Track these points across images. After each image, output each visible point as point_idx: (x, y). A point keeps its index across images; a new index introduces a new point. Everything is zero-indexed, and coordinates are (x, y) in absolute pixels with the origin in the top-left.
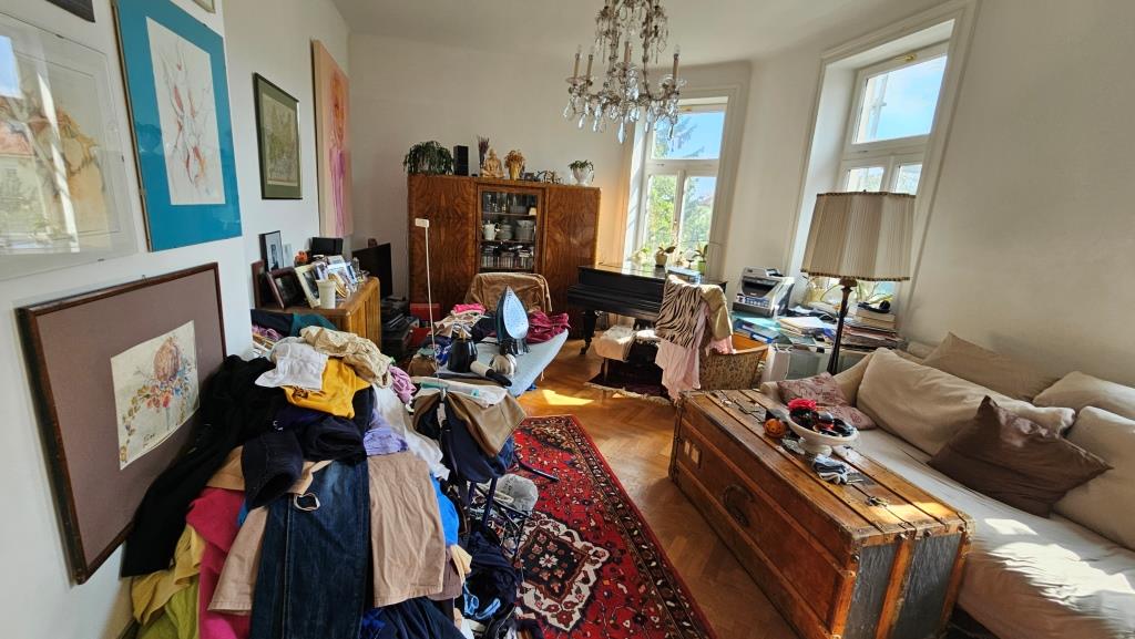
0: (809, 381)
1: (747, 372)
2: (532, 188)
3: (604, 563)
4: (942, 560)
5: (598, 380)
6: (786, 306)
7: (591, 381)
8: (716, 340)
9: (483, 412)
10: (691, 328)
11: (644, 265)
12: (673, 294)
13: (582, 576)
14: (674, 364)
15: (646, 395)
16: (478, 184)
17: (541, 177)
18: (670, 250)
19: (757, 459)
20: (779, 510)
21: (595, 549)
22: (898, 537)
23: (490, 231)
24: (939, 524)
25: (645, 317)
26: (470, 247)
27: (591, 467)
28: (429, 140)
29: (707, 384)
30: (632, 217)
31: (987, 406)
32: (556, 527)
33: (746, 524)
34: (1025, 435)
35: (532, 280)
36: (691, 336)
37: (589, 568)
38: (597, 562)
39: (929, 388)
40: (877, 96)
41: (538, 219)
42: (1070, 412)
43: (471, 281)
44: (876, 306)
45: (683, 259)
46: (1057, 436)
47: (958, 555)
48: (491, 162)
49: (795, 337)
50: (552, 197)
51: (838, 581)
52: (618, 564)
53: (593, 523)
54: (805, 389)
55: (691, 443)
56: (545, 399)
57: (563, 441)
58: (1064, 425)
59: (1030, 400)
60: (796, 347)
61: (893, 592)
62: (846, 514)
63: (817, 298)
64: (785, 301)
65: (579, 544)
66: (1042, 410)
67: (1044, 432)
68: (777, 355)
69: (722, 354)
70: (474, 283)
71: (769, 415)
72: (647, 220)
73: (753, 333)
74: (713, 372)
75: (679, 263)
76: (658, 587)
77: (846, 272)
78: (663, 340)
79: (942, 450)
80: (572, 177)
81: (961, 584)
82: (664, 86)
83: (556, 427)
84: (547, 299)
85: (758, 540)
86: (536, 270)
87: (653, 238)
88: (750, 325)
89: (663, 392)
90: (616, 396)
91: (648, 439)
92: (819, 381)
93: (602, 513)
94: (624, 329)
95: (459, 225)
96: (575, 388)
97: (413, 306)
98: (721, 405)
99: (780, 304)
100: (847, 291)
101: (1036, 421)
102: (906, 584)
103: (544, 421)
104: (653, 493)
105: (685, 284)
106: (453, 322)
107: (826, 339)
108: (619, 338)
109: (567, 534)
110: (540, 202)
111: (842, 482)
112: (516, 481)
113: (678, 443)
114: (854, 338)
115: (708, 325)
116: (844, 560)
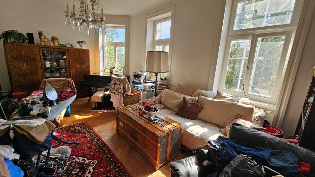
0: (150, 99)
1: (136, 99)
2: (63, 49)
3: (96, 165)
4: (178, 135)
5: (94, 109)
6: (145, 81)
7: (92, 109)
8: (127, 92)
9: (34, 129)
10: (119, 89)
11: (107, 73)
12: (113, 80)
13: (88, 171)
14: (116, 100)
15: (110, 110)
16: (40, 47)
17: (67, 45)
18: (114, 68)
19: (137, 122)
20: (143, 134)
21: (93, 161)
22: (168, 133)
23: (48, 64)
24: (176, 127)
25: (107, 88)
26: (39, 70)
27: (92, 136)
28: (13, 29)
29: (126, 104)
30: (101, 58)
31: (184, 99)
32: (79, 159)
33: (136, 140)
34: (191, 104)
35: (66, 80)
36: (119, 92)
37: (91, 168)
38: (94, 165)
39: (174, 97)
40: (159, 28)
41: (67, 59)
42: (197, 97)
43: (41, 82)
44: (164, 79)
45: (118, 70)
46: (196, 103)
47: (180, 133)
48: (45, 40)
49: (147, 88)
50: (71, 52)
51: (157, 147)
52: (100, 163)
53: (92, 154)
54: (149, 102)
55: (121, 122)
56: (75, 118)
57: (82, 130)
58: (197, 100)
59: (191, 96)
60: (147, 91)
61: (169, 146)
62: (157, 130)
63: (152, 78)
64: (145, 79)
65: (87, 162)
66: (193, 98)
67: (194, 102)
68: (143, 94)
69: (129, 96)
70: (43, 83)
71: (140, 110)
72: (106, 60)
73: (138, 89)
74: (127, 101)
75: (117, 71)
76: (113, 166)
77: (155, 71)
78: (112, 94)
79: (178, 110)
80: (79, 46)
81: (182, 139)
82: (100, 18)
83: (79, 126)
84: (73, 86)
85: (139, 143)
86: (69, 76)
87: (109, 65)
88: (137, 87)
89: (114, 109)
90: (101, 112)
91: (110, 123)
92: (152, 99)
93: (95, 149)
94: (101, 92)
95: (33, 62)
96: (86, 113)
97: (13, 94)
98: (128, 109)
99: (143, 80)
100: (156, 76)
101: (192, 100)
102: (171, 143)
103: (74, 125)
104: (112, 139)
105: (116, 77)
106: (31, 98)
107: (154, 88)
108: (99, 95)
109: (83, 160)
110: (67, 54)
111: (157, 123)
112: (62, 148)
113: (118, 122)
114: (160, 87)
115: (124, 88)
116: (157, 142)
